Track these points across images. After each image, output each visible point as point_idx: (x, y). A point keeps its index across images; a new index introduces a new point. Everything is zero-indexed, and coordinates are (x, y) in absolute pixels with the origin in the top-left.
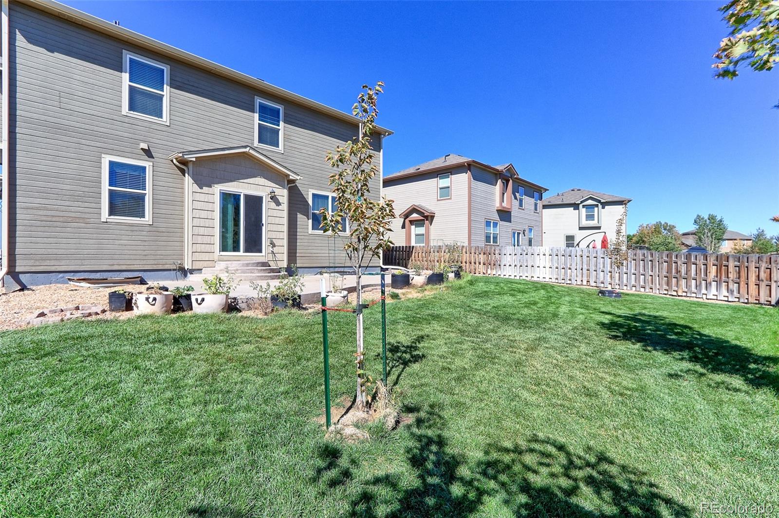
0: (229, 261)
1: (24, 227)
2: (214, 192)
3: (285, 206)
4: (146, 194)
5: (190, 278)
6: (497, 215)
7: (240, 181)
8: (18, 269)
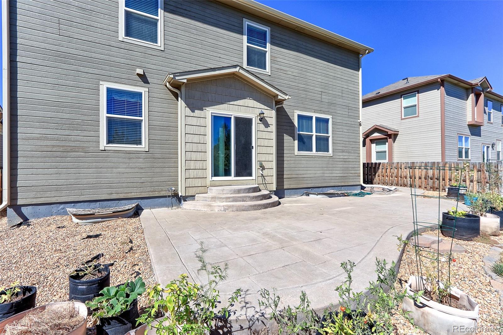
0: (220, 186)
1: (25, 159)
2: (206, 116)
3: (273, 128)
4: (142, 120)
5: (184, 205)
6: (468, 130)
7: (231, 103)
8: (20, 202)
